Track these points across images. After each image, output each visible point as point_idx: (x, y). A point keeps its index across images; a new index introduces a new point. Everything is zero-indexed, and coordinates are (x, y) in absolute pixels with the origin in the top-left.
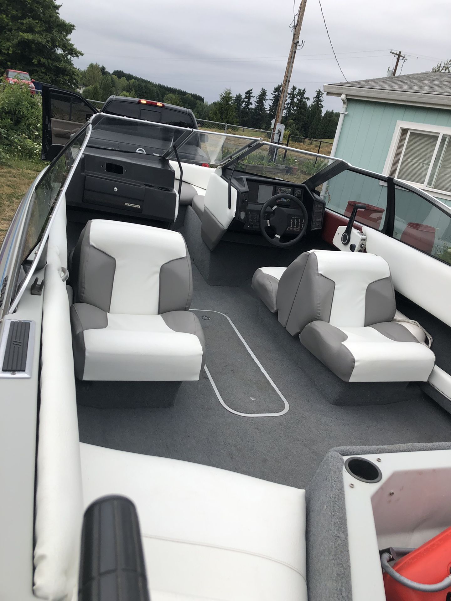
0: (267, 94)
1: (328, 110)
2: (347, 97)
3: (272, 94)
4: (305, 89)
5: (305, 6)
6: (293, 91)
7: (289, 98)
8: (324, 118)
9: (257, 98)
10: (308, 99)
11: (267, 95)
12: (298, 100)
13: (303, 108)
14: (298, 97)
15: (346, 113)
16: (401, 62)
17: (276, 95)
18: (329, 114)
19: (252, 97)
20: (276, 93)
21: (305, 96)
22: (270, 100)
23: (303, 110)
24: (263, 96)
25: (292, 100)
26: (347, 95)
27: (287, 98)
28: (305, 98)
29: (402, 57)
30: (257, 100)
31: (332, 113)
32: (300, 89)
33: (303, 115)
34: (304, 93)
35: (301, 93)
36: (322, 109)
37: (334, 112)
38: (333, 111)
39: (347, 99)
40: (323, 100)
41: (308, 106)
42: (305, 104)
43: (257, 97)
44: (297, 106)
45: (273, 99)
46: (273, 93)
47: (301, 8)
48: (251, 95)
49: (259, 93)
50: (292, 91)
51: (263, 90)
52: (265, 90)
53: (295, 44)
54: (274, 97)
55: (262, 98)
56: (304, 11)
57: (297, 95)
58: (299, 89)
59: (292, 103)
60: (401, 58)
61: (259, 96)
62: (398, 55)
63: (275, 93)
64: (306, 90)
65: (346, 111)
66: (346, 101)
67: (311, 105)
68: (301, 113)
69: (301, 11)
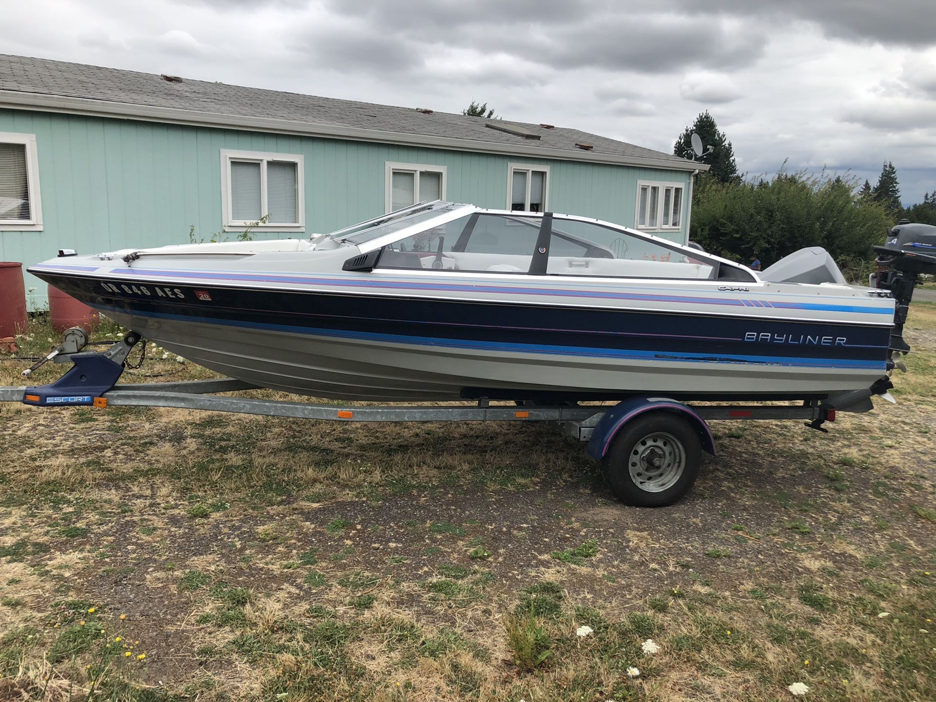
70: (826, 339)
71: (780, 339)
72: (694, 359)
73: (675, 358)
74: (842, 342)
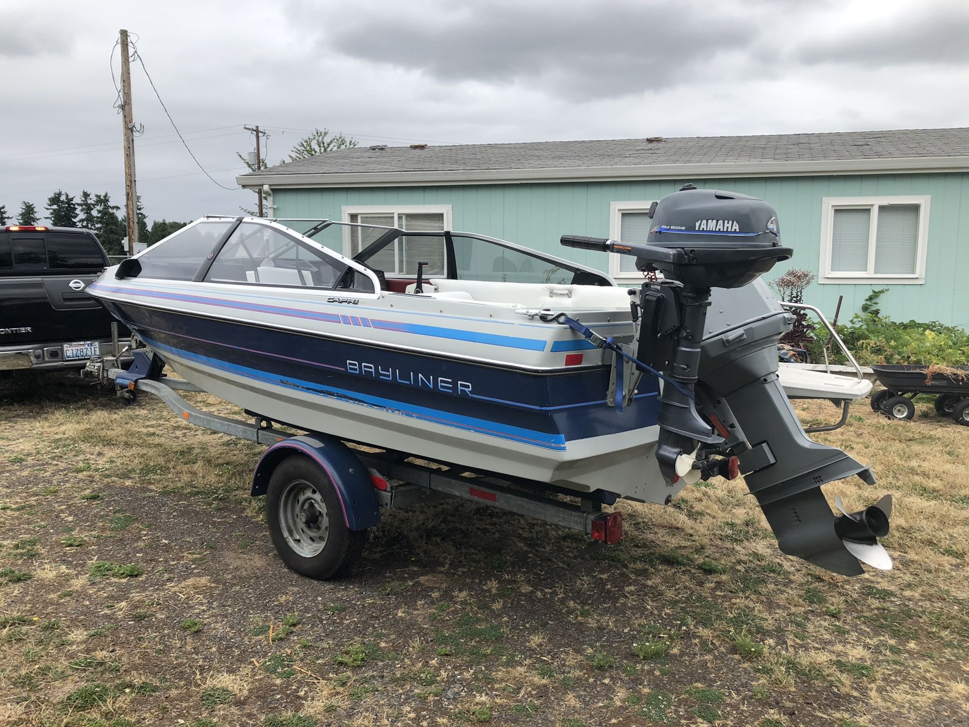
0: (35, 210)
1: (157, 221)
2: (271, 188)
3: (47, 209)
4: (107, 194)
5: (129, 78)
6: (86, 199)
7: (82, 210)
8: (152, 233)
9: (18, 219)
10: (118, 208)
11: (36, 212)
12: (99, 212)
13: (113, 224)
14: (98, 208)
15: (275, 206)
16: (262, 139)
17: (54, 210)
18: (159, 227)
19: (8, 218)
20: (55, 207)
21: (111, 204)
22: (47, 218)
23: (114, 227)
24: (29, 214)
25: (87, 213)
26: (270, 185)
27: (77, 211)
28: (111, 208)
29: (262, 132)
30: (19, 223)
31: (164, 224)
32: (98, 194)
33: (117, 234)
34: (108, 201)
35: (103, 200)
36: (145, 220)
37: (167, 222)
38: (164, 220)
39: (271, 189)
40: (142, 207)
41: (119, 220)
42: (113, 217)
43: (18, 217)
44: (100, 222)
45: (50, 216)
46: (49, 207)
47: (124, 81)
48: (5, 215)
49: (20, 211)
50: (84, 199)
51: (26, 204)
52: (31, 204)
53: (129, 129)
54: (52, 214)
55: (28, 218)
56: (129, 85)
57: (94, 205)
58: (97, 196)
59: (90, 219)
60: (260, 134)
61: (21, 215)
62: (255, 131)
63: (52, 207)
64: (109, 195)
65: (274, 204)
66: (271, 192)
67: (124, 216)
68: (112, 231)
69: (126, 84)
70: (443, 383)
71: (387, 375)
72: (308, 389)
73: (296, 387)
74: (467, 389)
